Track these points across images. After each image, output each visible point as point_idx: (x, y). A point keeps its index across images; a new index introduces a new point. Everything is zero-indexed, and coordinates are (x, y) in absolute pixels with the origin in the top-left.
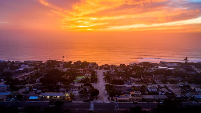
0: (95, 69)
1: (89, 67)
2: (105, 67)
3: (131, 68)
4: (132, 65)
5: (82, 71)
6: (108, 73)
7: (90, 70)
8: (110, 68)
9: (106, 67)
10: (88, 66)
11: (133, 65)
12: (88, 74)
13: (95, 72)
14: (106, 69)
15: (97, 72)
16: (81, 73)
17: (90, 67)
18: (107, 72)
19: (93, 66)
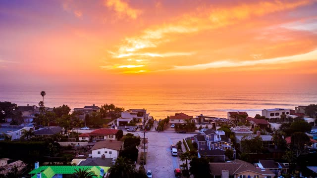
0: (141, 129)
1: (120, 122)
2: (176, 121)
3: (276, 126)
4: (272, 115)
5: (84, 136)
6: (195, 145)
7: (119, 135)
8: (198, 126)
9: (182, 122)
10: (118, 120)
11: (277, 114)
12: (102, 151)
13: (137, 141)
14: (180, 129)
15: (145, 141)
16: (82, 144)
17: (123, 124)
18: (188, 140)
19: (135, 121)
